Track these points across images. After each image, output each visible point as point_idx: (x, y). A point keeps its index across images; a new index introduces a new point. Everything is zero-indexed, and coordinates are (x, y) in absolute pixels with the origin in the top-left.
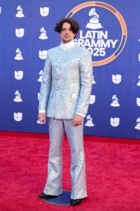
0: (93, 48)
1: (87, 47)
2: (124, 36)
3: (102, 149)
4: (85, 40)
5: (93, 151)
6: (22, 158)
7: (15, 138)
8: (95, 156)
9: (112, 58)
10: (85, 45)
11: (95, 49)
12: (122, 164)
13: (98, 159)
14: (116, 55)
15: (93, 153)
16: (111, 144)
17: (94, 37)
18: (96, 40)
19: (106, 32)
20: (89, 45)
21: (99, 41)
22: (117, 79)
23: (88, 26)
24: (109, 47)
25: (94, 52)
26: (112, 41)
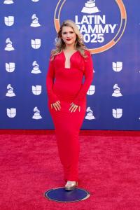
0: (91, 34)
1: (84, 33)
2: (124, 20)
3: (105, 143)
4: (81, 25)
5: (96, 145)
6: (20, 156)
7: (9, 135)
8: (98, 151)
9: (112, 43)
10: (82, 31)
11: (92, 36)
12: (128, 157)
13: (101, 153)
14: (115, 40)
15: (96, 147)
16: (114, 137)
17: (91, 23)
18: (93, 25)
19: (104, 16)
20: (85, 31)
21: (96, 26)
22: (118, 67)
23: (84, 10)
24: (107, 32)
25: (92, 38)
26: (110, 25)
